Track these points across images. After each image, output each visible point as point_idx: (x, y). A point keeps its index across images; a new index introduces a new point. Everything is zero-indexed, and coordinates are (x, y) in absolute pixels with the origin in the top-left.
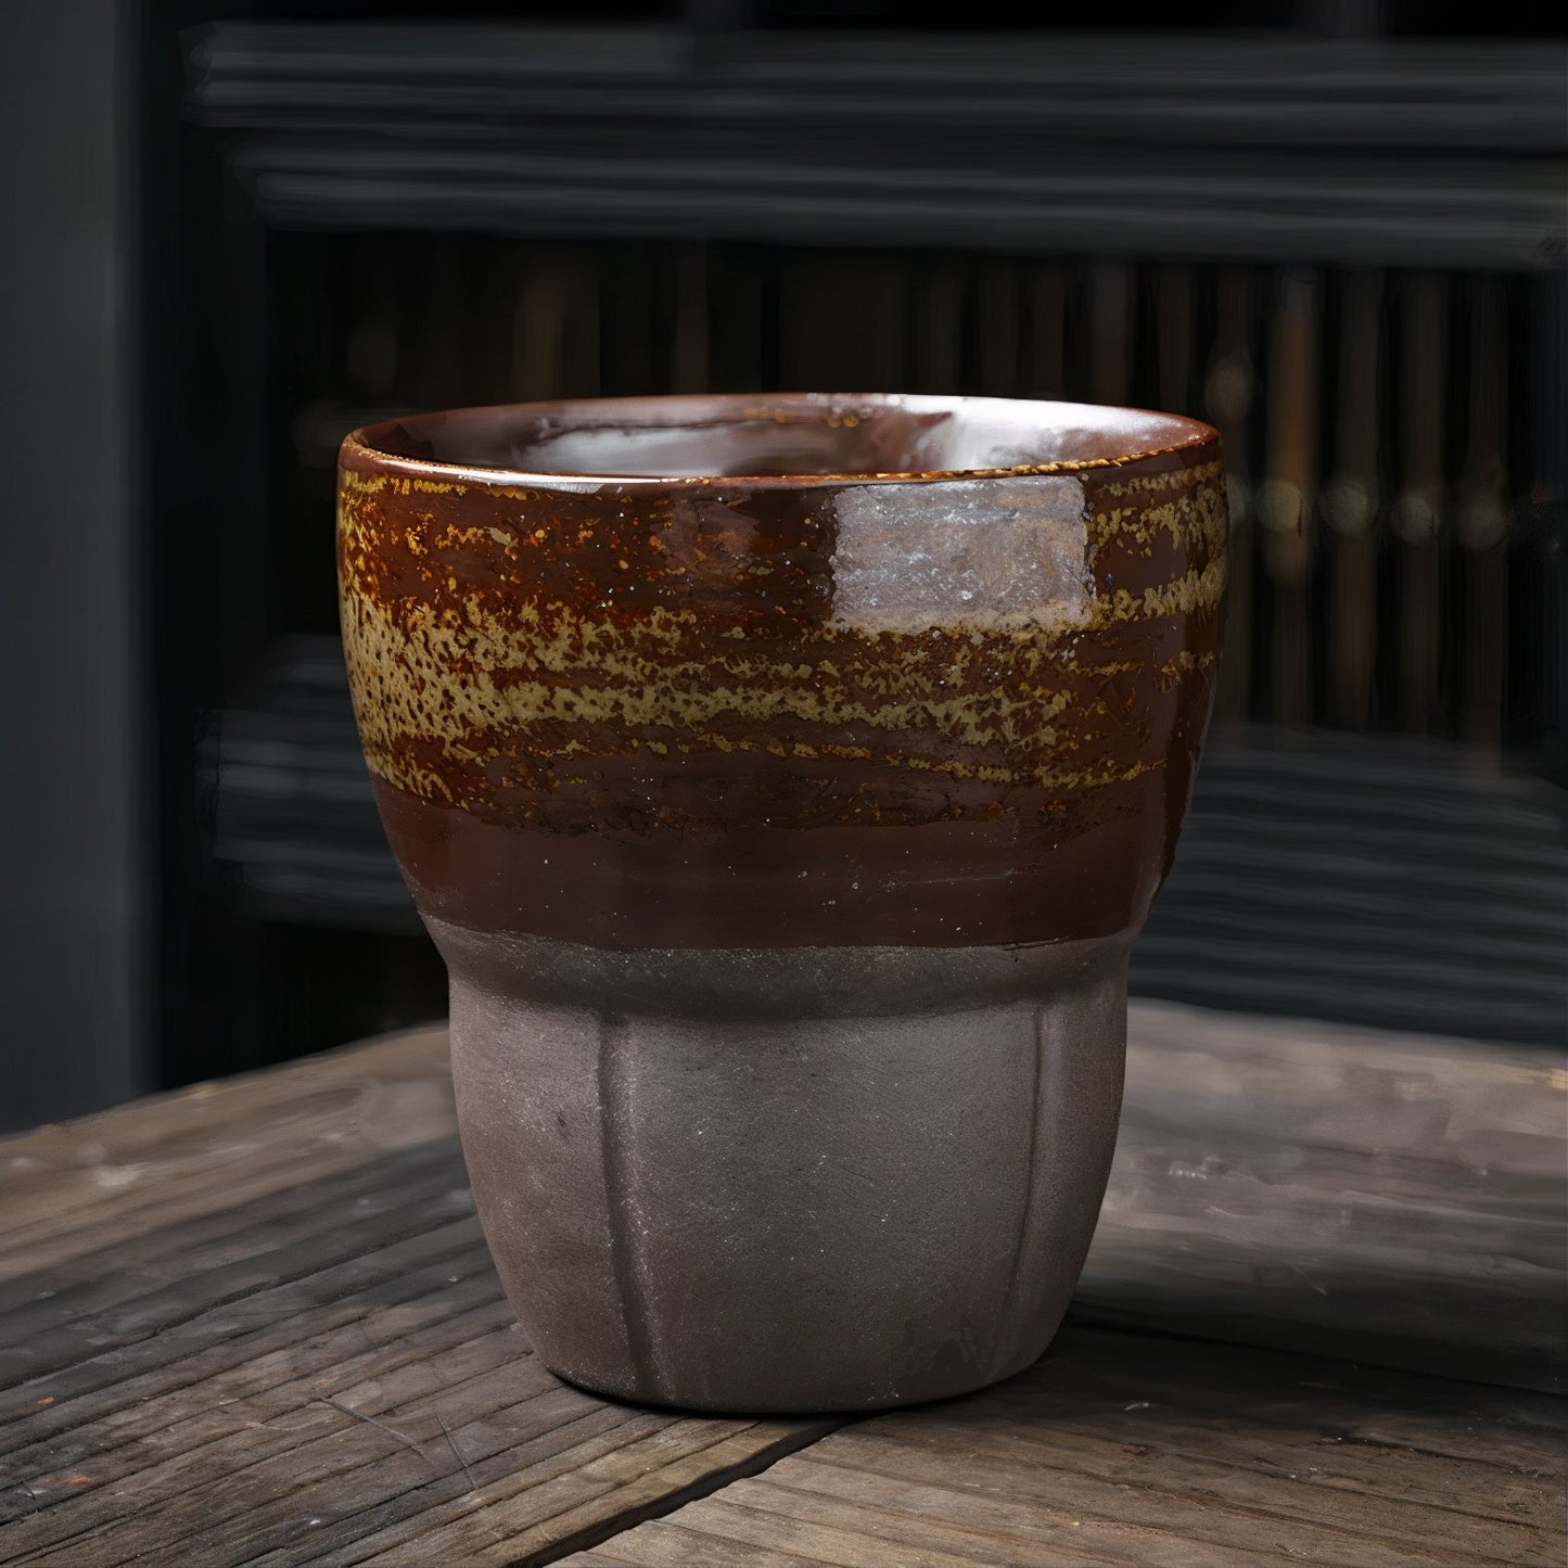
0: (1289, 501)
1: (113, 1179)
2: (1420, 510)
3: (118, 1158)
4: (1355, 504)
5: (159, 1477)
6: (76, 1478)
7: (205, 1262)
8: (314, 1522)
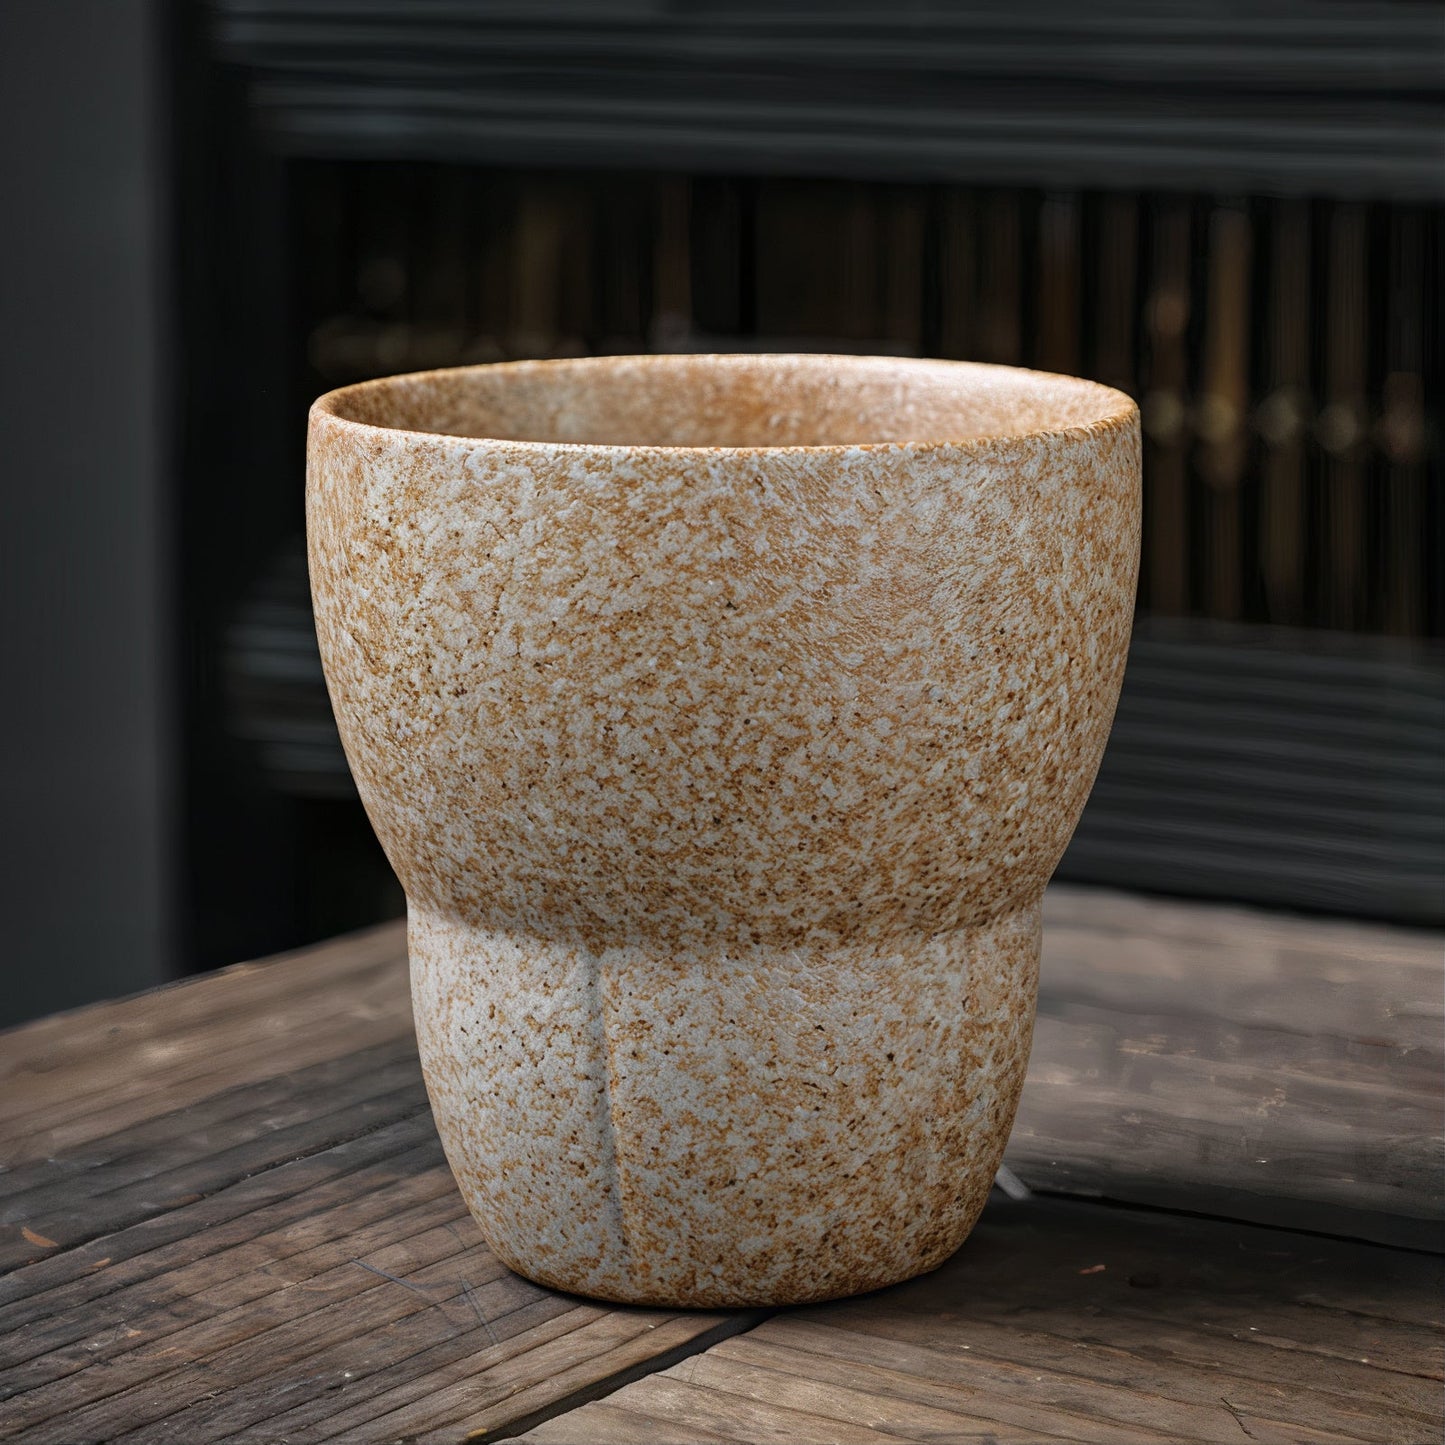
0: (1223, 414)
1: (161, 1054)
2: (1344, 427)
3: (166, 1033)
4: (1285, 417)
6: (132, 1333)
8: (347, 1375)
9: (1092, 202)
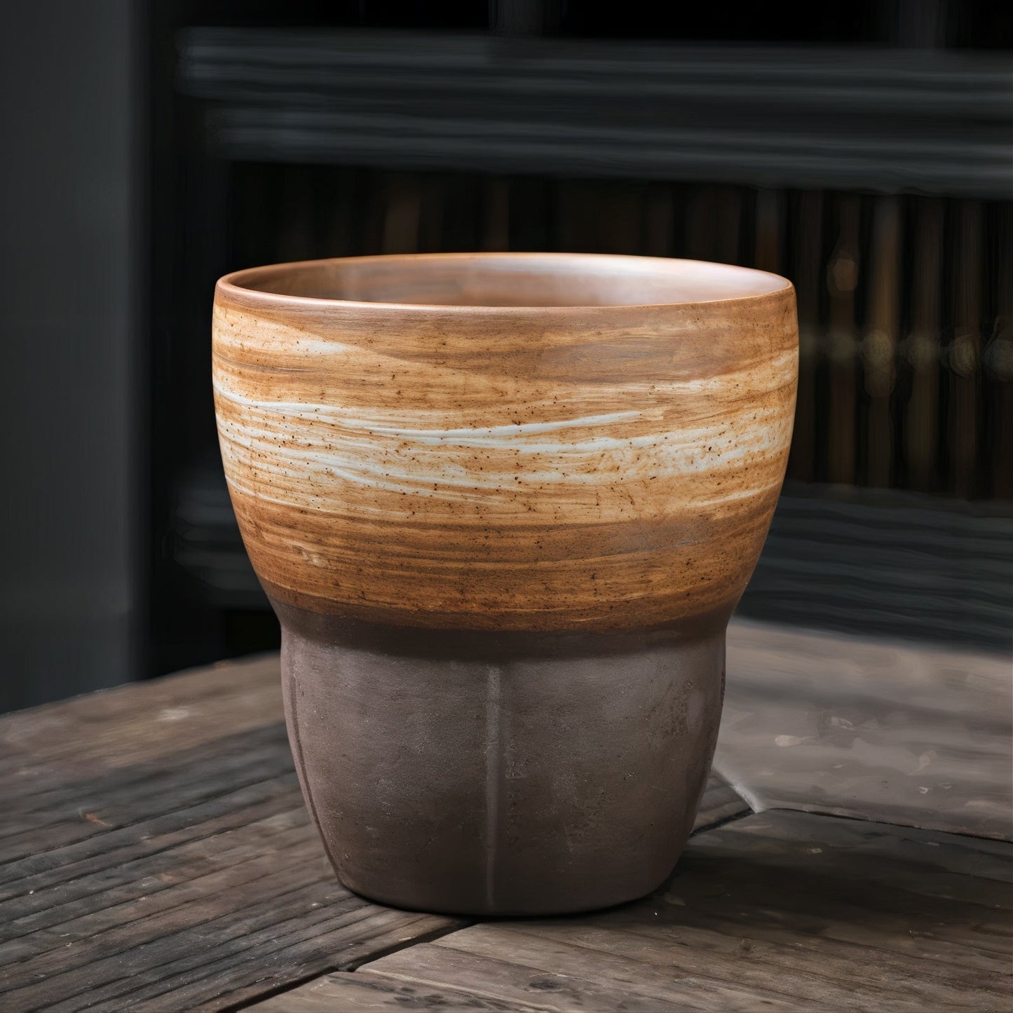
3: (177, 702)
5: (218, 879)
6: (167, 878)
7: (235, 762)
8: (314, 904)
9: (792, 197)
